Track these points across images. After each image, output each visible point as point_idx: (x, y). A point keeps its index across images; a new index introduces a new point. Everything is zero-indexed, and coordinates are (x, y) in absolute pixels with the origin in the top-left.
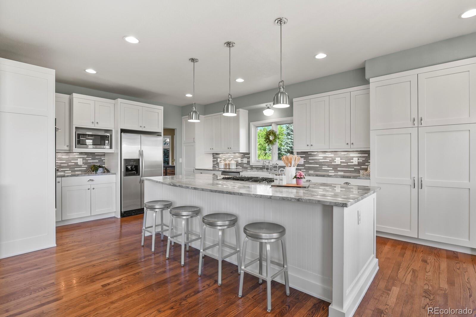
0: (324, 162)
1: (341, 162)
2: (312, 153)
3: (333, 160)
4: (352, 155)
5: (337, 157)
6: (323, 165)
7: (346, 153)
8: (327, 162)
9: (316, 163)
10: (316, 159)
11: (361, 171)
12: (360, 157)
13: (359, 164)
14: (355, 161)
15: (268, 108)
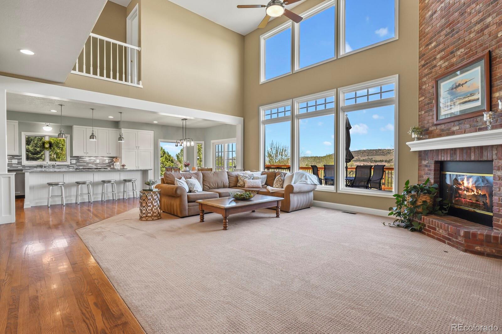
0: (90, 162)
1: (100, 162)
2: (82, 157)
3: (95, 161)
4: (105, 158)
5: (98, 159)
6: (89, 164)
7: (102, 157)
8: (92, 162)
9: (85, 163)
10: (84, 160)
11: (111, 166)
12: (109, 159)
13: (109, 163)
14: (107, 161)
15: (47, 126)
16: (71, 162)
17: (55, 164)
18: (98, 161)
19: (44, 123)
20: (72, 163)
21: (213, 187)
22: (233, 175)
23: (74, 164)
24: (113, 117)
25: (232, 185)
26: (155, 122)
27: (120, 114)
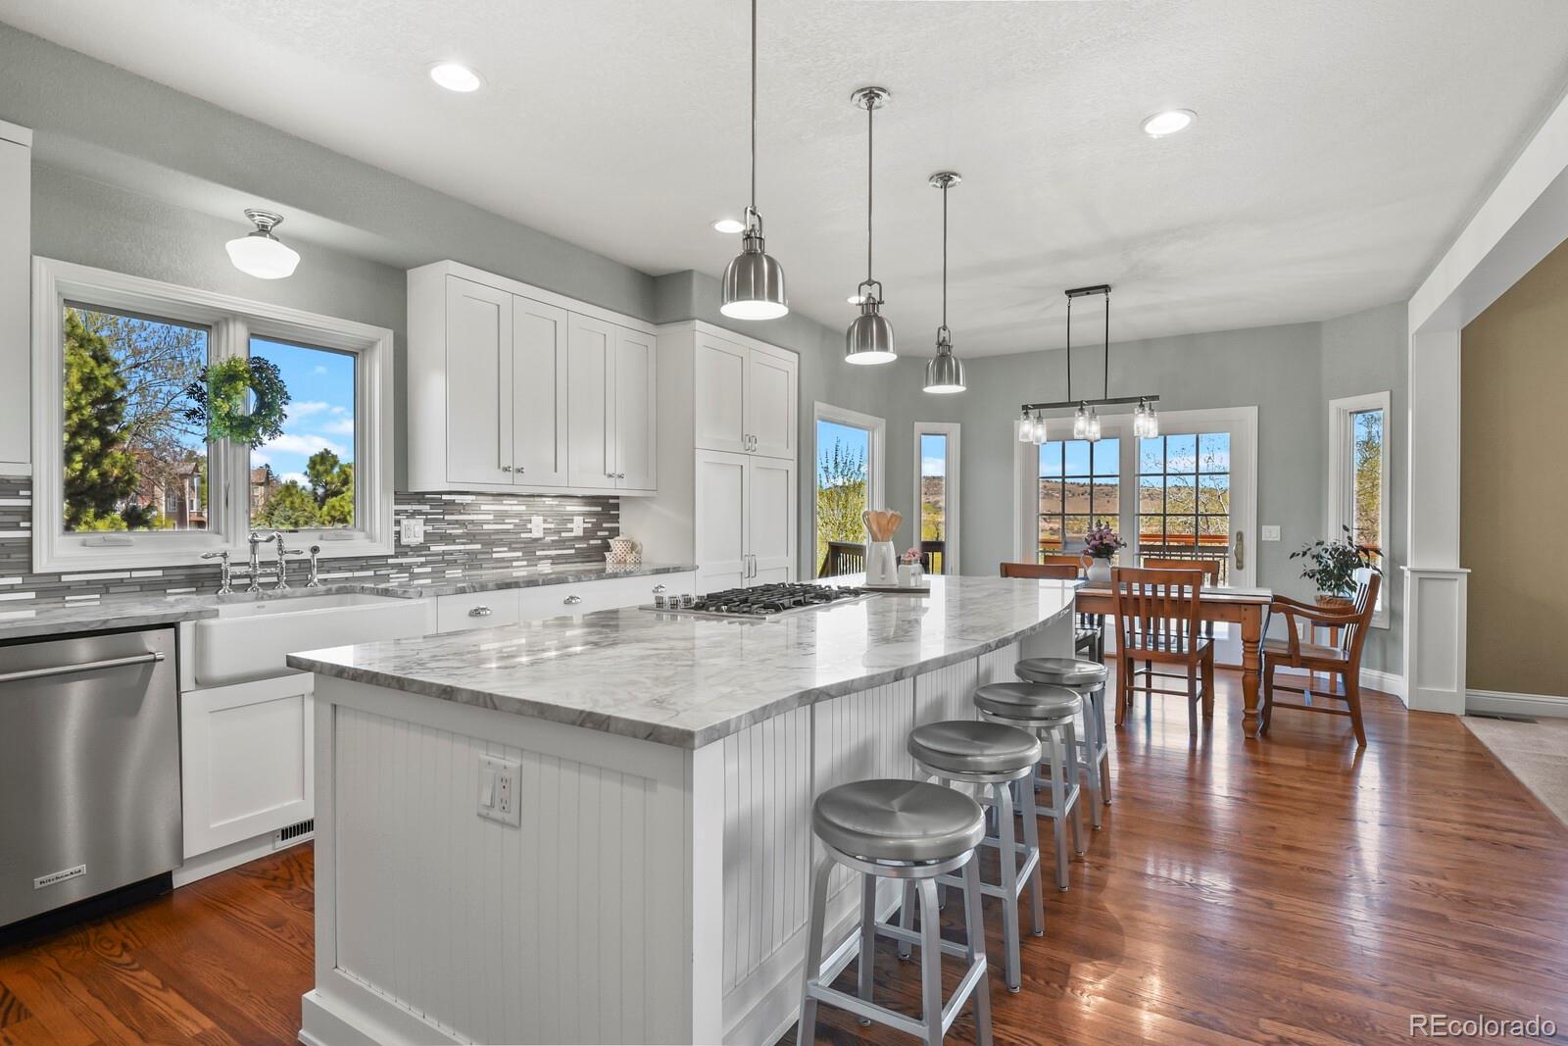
0: (497, 532)
2: (458, 499)
3: (523, 526)
6: (493, 543)
7: (556, 501)
8: (507, 531)
9: (473, 537)
10: (472, 522)
12: (587, 513)
13: (589, 534)
14: (578, 526)
16: (399, 535)
17: (307, 555)
20: (404, 541)
23: (414, 549)
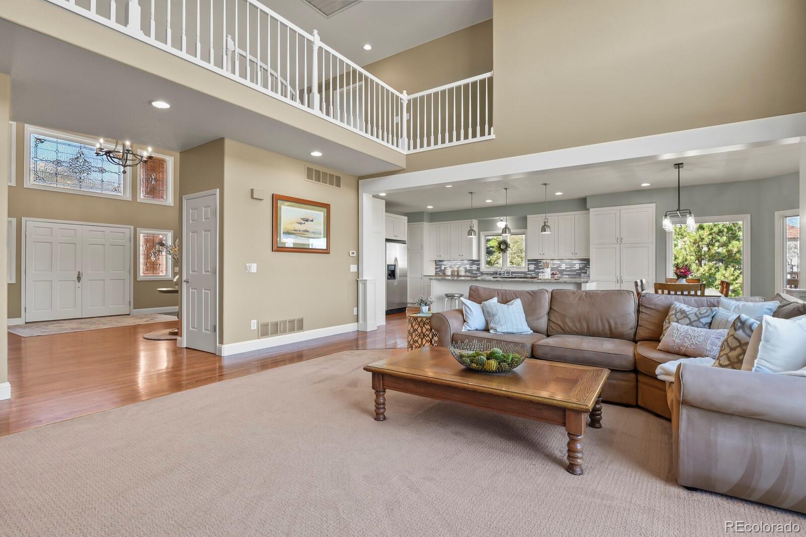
1: (566, 268)
3: (560, 266)
4: (575, 262)
5: (563, 264)
7: (569, 260)
8: (554, 268)
13: (580, 269)
14: (577, 267)
15: (502, 220)
16: (528, 268)
18: (563, 267)
19: (498, 218)
20: (530, 269)
21: (574, 329)
22: (655, 305)
23: (532, 271)
24: (562, 193)
25: (642, 333)
26: (645, 185)
27: (545, 186)
